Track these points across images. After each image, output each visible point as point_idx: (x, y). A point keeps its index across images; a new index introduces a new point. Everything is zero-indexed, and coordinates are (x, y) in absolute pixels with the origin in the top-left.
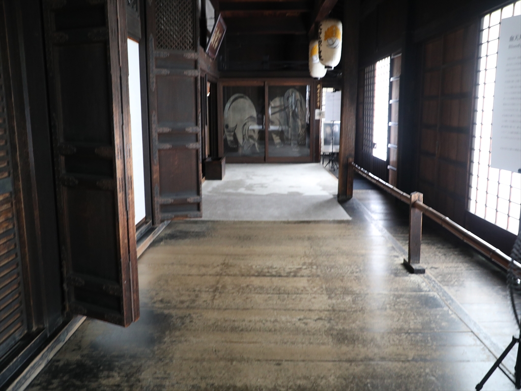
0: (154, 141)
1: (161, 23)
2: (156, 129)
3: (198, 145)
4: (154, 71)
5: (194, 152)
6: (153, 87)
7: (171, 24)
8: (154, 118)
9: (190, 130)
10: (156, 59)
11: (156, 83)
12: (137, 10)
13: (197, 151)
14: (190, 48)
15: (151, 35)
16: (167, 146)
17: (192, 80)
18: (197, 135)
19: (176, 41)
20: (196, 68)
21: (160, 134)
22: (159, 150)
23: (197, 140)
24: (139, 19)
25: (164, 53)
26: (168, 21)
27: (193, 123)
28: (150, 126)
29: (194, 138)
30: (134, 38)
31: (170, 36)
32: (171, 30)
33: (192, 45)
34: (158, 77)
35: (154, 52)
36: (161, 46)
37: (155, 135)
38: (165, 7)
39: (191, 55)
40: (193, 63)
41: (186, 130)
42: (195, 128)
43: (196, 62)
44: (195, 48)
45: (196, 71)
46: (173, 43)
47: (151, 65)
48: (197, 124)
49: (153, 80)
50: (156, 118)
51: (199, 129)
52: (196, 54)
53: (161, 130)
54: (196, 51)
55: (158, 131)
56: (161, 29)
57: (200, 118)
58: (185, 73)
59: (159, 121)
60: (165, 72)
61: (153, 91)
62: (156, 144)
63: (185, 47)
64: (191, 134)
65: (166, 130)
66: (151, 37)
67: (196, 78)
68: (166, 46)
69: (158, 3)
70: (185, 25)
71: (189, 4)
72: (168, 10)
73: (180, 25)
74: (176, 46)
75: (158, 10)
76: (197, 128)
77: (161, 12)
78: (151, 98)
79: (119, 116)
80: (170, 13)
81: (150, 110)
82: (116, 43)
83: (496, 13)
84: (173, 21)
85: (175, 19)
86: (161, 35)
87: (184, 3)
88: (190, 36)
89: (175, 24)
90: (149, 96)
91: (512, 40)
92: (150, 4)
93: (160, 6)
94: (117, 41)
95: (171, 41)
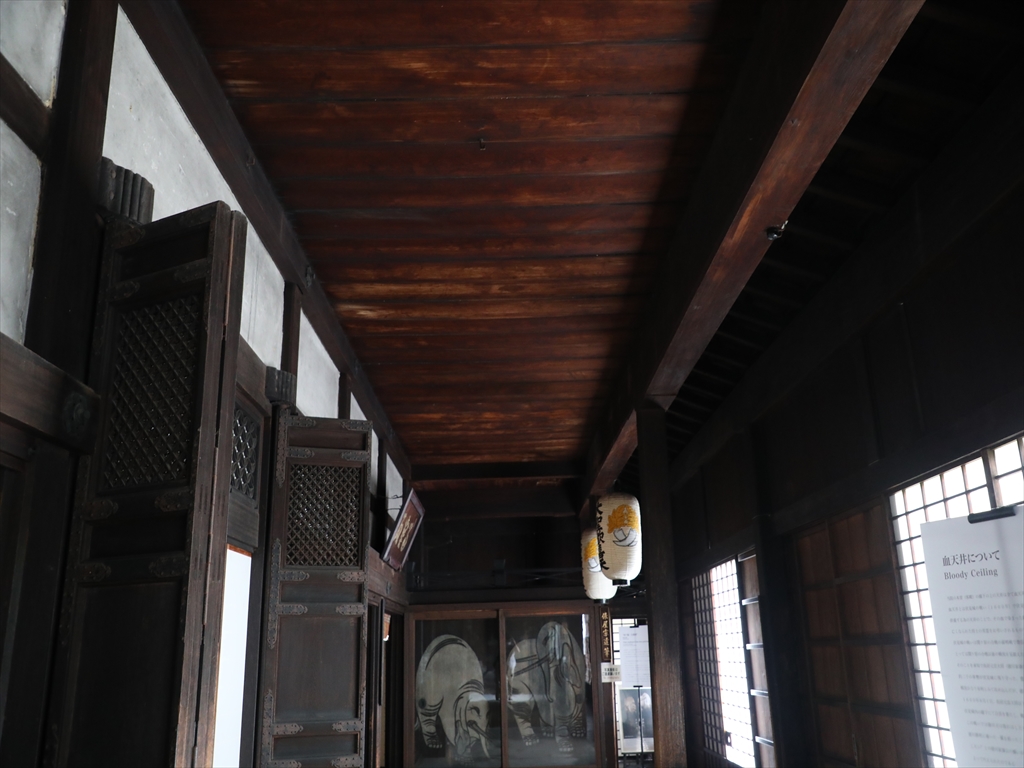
0: (264, 753)
1: (298, 518)
2: (272, 727)
3: (357, 760)
4: (277, 607)
6: (273, 640)
8: (269, 705)
9: (341, 727)
10: (284, 584)
11: (280, 631)
12: (254, 498)
14: (350, 560)
15: (278, 541)
16: (293, 765)
17: (352, 622)
18: (356, 737)
19: (324, 549)
20: (360, 599)
21: (278, 739)
23: (356, 750)
24: (257, 512)
25: (300, 574)
26: (312, 514)
27: (350, 714)
28: (260, 721)
29: (349, 744)
30: (241, 546)
31: (313, 542)
32: (316, 529)
33: (354, 555)
34: (283, 618)
36: (295, 560)
37: (267, 741)
38: (309, 489)
39: (352, 575)
40: (355, 591)
41: (334, 727)
42: (351, 723)
43: (360, 587)
44: (359, 561)
45: (361, 606)
46: (319, 554)
47: (272, 596)
49: (273, 625)
50: (273, 703)
51: (361, 725)
52: (361, 573)
53: (280, 730)
54: (362, 567)
55: (275, 733)
56: (297, 529)
57: (364, 701)
58: (339, 609)
59: (278, 709)
60: (298, 609)
61: (273, 647)
62: (269, 760)
64: (345, 735)
65: (292, 729)
66: (278, 546)
67: (359, 620)
68: (305, 560)
69: (295, 484)
70: (342, 521)
71: (352, 482)
72: (313, 493)
73: (334, 520)
74: (324, 560)
75: (294, 494)
76: (357, 722)
77: (299, 498)
78: (267, 663)
79: (189, 727)
80: (317, 499)
81: (263, 687)
82: (201, 581)
83: (913, 491)
84: (321, 514)
85: (326, 509)
86: (297, 539)
87: (344, 481)
88: (351, 540)
89: (325, 519)
90: (264, 661)
91: (949, 565)
92: (281, 486)
93: (299, 489)
94: (202, 577)
95: (315, 550)
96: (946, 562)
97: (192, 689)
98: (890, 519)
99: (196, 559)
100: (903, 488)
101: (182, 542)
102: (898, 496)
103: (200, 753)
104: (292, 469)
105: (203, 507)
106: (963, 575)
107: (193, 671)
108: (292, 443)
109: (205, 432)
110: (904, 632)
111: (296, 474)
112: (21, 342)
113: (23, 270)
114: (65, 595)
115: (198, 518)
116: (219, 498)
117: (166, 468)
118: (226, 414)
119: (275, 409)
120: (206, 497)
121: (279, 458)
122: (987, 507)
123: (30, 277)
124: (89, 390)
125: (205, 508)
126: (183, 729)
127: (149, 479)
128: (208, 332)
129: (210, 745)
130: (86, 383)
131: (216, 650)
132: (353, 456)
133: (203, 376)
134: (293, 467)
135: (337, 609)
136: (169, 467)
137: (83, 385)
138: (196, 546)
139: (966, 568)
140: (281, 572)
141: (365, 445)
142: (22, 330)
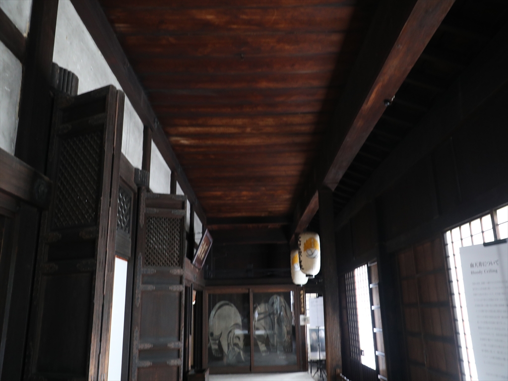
0: (134, 358)
1: (151, 243)
2: (138, 345)
3: (180, 362)
4: (140, 286)
5: (175, 369)
6: (138, 303)
7: (159, 243)
8: (136, 334)
9: (172, 345)
10: (143, 276)
11: (142, 299)
12: (129, 232)
13: (178, 368)
14: (176, 264)
15: (140, 254)
16: (148, 363)
17: (177, 294)
18: (179, 350)
19: (163, 259)
20: (181, 283)
21: (141, 351)
22: (139, 368)
23: (179, 357)
24: (130, 240)
25: (151, 270)
26: (157, 241)
27: (176, 339)
28: (132, 343)
29: (176, 354)
30: (122, 257)
31: (158, 255)
32: (159, 248)
33: (178, 262)
34: (143, 292)
35: (141, 269)
36: (149, 263)
37: (135, 352)
38: (155, 228)
39: (177, 271)
40: (178, 279)
41: (168, 345)
42: (177, 343)
43: (181, 277)
44: (181, 264)
45: (181, 286)
46: (161, 261)
47: (138, 281)
48: (179, 339)
49: (138, 295)
50: (138, 334)
51: (181, 345)
52: (182, 270)
53: (141, 347)
54: (182, 267)
55: (139, 348)
56: (150, 248)
57: (183, 333)
58: (171, 288)
59: (141, 337)
60: (151, 287)
61: (138, 306)
62: (136, 362)
63: (172, 264)
64: (173, 349)
65: (148, 346)
66: (140, 256)
67: (181, 293)
68: (154, 264)
69: (149, 226)
70: (172, 244)
71: (177, 225)
72: (158, 231)
73: (168, 244)
74: (163, 264)
75: (148, 231)
76: (180, 343)
77: (151, 233)
78: (135, 314)
79: (97, 345)
80: (160, 233)
81: (133, 326)
82: (103, 273)
83: (456, 231)
84: (162, 241)
85: (164, 239)
86: (150, 253)
87: (173, 225)
88: (177, 254)
89: (164, 244)
90: (134, 312)
91: (473, 267)
92: (142, 226)
93: (151, 228)
94: (103, 271)
95: (159, 259)
96: (472, 266)
97: (98, 326)
98: (445, 245)
99: (100, 262)
100: (451, 230)
101: (93, 254)
102: (448, 233)
103: (102, 357)
104: (147, 219)
105: (103, 236)
106: (480, 272)
107: (99, 317)
108: (148, 206)
109: (104, 200)
110: (450, 301)
111: (149, 221)
112: (13, 154)
113: (14, 118)
114: (35, 279)
115: (101, 242)
116: (111, 232)
117: (85, 217)
118: (114, 191)
119: (139, 189)
120: (105, 231)
121: (141, 213)
122: (492, 239)
123: (17, 122)
124: (46, 178)
125: (104, 238)
126: (94, 345)
127: (77, 223)
128: (106, 150)
129: (107, 353)
130: (45, 174)
131: (110, 307)
132: (178, 213)
133: (103, 171)
134: (148, 218)
135: (170, 288)
136: (86, 217)
137: (43, 176)
138: (100, 256)
139: (482, 269)
140: (142, 269)
141: (183, 207)
142: (13, 148)
